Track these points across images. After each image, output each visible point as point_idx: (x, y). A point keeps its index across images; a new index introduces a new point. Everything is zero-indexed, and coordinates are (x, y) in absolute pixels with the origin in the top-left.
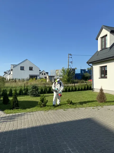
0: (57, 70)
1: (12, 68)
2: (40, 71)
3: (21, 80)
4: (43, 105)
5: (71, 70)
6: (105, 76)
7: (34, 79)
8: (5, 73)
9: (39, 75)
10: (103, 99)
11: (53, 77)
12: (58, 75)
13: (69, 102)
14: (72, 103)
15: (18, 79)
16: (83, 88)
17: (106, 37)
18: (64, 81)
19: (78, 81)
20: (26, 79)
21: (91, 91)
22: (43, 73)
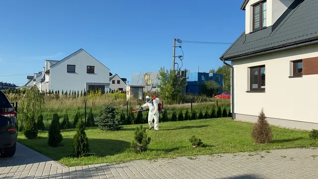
0: (146, 74)
1: (49, 68)
2: (111, 74)
3: (70, 94)
4: (141, 147)
5: (179, 73)
6: (259, 87)
7: (98, 92)
8: (30, 78)
9: (108, 84)
10: (267, 135)
11: (139, 89)
12: (150, 85)
13: (196, 143)
14: (202, 143)
15: (63, 92)
16: (210, 112)
17: (264, 4)
18: (165, 96)
19: (194, 98)
20: (80, 93)
21: (229, 119)
22: (116, 79)
